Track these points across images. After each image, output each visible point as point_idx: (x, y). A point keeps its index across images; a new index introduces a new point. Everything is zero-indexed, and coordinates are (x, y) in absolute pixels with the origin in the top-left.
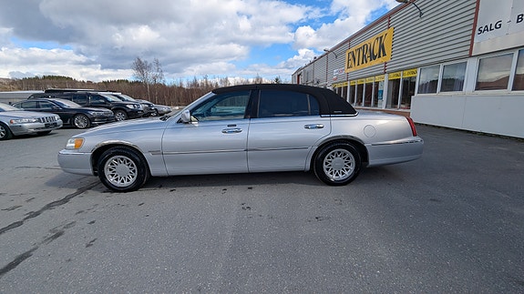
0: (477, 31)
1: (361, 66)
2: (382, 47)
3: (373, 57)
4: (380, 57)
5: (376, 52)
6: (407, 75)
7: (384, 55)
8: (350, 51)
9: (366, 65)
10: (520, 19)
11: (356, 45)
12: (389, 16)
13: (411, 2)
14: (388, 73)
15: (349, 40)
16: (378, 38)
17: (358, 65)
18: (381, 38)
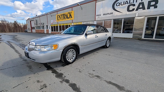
0: (96, 16)
1: (63, 20)
2: (70, 15)
3: (68, 18)
4: (70, 18)
5: (69, 16)
7: (72, 18)
8: (58, 15)
9: (65, 20)
10: (104, 15)
11: (60, 13)
12: (72, 7)
13: (79, 5)
14: (73, 23)
15: (57, 12)
16: (69, 13)
17: (62, 19)
18: (70, 13)
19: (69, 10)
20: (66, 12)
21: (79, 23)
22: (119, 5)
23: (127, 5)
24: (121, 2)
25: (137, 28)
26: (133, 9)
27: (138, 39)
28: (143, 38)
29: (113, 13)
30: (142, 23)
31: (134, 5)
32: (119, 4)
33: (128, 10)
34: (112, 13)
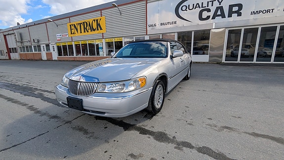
0: (148, 26)
1: (83, 34)
2: (98, 25)
3: (94, 30)
4: (98, 30)
6: (116, 40)
7: (101, 29)
8: (71, 24)
9: (88, 33)
10: (161, 24)
11: (76, 21)
12: (101, 10)
13: (116, 6)
14: (105, 38)
15: (69, 17)
16: (94, 20)
17: (81, 32)
18: (97, 20)
19: (96, 16)
20: (89, 18)
21: (116, 39)
22: (186, 10)
23: (198, 10)
24: (189, 5)
25: (214, 46)
26: (208, 17)
27: (217, 63)
28: (223, 61)
29: (177, 22)
30: (222, 38)
31: (209, 10)
32: (186, 8)
33: (201, 18)
34: (175, 23)
